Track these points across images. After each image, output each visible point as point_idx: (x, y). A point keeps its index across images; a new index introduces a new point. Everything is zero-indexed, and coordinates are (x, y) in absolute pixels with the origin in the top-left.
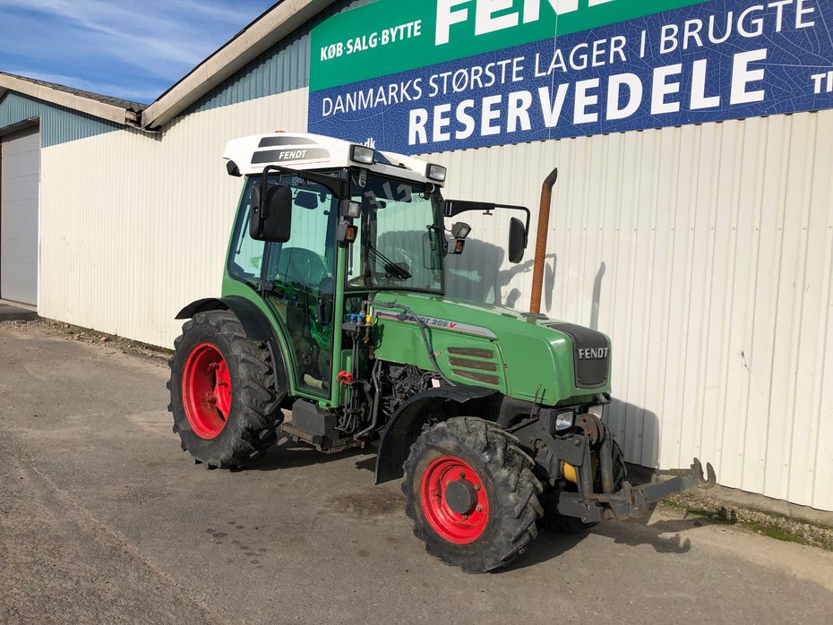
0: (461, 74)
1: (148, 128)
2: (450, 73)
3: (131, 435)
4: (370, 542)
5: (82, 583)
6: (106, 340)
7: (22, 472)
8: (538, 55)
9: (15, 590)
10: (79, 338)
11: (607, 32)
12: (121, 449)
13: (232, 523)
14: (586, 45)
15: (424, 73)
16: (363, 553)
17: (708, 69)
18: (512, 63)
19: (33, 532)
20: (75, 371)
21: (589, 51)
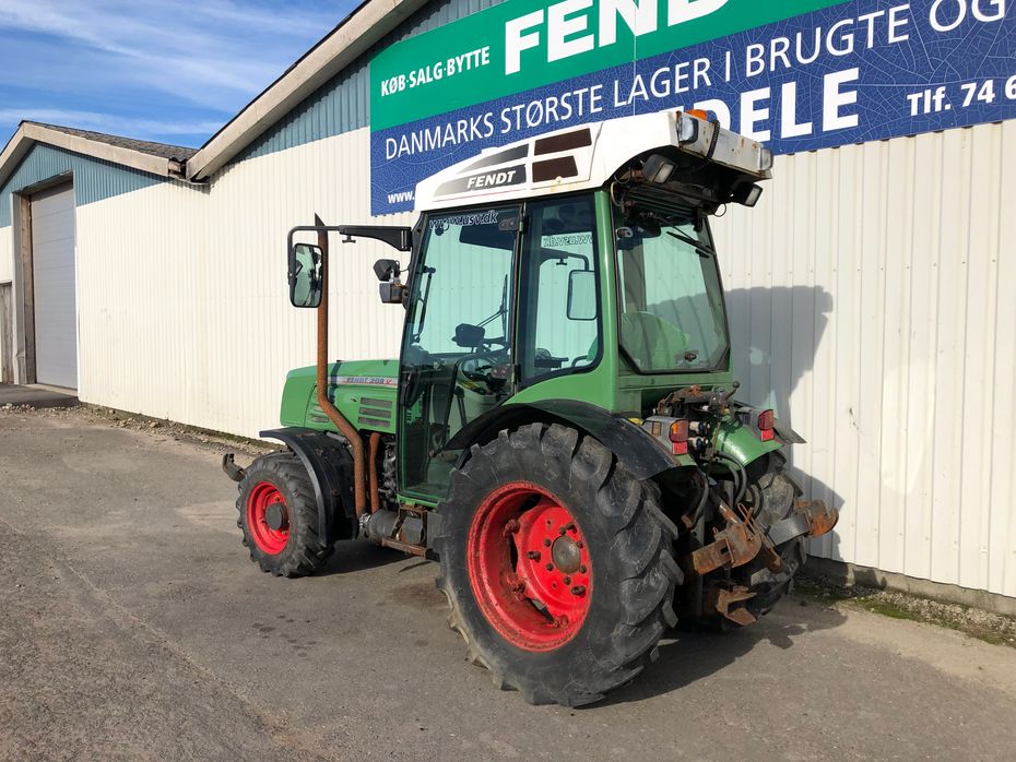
0: (535, 106)
1: (193, 180)
2: (523, 106)
3: (178, 530)
4: (430, 631)
5: (117, 679)
6: (156, 426)
7: (58, 572)
8: (616, 82)
9: (46, 688)
10: (126, 425)
11: (688, 54)
12: (166, 545)
13: (282, 617)
14: (667, 69)
15: (495, 106)
16: (422, 643)
17: (798, 92)
18: (589, 92)
19: (67, 632)
20: (120, 462)
21: (670, 76)
